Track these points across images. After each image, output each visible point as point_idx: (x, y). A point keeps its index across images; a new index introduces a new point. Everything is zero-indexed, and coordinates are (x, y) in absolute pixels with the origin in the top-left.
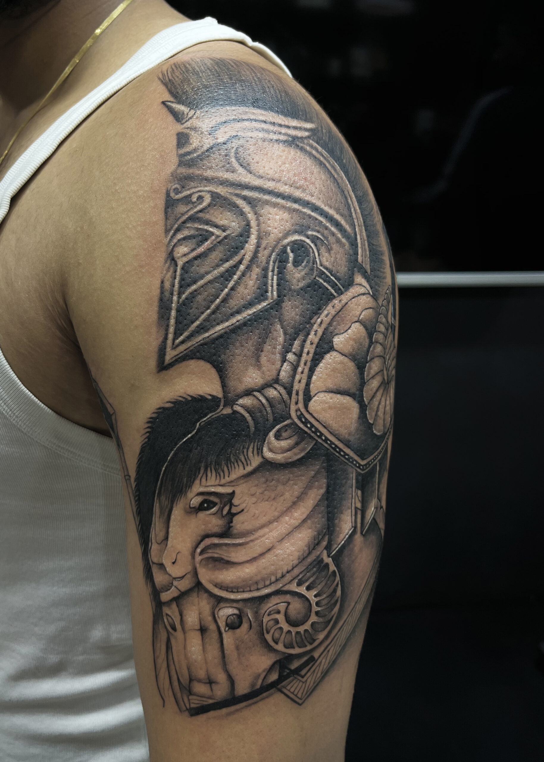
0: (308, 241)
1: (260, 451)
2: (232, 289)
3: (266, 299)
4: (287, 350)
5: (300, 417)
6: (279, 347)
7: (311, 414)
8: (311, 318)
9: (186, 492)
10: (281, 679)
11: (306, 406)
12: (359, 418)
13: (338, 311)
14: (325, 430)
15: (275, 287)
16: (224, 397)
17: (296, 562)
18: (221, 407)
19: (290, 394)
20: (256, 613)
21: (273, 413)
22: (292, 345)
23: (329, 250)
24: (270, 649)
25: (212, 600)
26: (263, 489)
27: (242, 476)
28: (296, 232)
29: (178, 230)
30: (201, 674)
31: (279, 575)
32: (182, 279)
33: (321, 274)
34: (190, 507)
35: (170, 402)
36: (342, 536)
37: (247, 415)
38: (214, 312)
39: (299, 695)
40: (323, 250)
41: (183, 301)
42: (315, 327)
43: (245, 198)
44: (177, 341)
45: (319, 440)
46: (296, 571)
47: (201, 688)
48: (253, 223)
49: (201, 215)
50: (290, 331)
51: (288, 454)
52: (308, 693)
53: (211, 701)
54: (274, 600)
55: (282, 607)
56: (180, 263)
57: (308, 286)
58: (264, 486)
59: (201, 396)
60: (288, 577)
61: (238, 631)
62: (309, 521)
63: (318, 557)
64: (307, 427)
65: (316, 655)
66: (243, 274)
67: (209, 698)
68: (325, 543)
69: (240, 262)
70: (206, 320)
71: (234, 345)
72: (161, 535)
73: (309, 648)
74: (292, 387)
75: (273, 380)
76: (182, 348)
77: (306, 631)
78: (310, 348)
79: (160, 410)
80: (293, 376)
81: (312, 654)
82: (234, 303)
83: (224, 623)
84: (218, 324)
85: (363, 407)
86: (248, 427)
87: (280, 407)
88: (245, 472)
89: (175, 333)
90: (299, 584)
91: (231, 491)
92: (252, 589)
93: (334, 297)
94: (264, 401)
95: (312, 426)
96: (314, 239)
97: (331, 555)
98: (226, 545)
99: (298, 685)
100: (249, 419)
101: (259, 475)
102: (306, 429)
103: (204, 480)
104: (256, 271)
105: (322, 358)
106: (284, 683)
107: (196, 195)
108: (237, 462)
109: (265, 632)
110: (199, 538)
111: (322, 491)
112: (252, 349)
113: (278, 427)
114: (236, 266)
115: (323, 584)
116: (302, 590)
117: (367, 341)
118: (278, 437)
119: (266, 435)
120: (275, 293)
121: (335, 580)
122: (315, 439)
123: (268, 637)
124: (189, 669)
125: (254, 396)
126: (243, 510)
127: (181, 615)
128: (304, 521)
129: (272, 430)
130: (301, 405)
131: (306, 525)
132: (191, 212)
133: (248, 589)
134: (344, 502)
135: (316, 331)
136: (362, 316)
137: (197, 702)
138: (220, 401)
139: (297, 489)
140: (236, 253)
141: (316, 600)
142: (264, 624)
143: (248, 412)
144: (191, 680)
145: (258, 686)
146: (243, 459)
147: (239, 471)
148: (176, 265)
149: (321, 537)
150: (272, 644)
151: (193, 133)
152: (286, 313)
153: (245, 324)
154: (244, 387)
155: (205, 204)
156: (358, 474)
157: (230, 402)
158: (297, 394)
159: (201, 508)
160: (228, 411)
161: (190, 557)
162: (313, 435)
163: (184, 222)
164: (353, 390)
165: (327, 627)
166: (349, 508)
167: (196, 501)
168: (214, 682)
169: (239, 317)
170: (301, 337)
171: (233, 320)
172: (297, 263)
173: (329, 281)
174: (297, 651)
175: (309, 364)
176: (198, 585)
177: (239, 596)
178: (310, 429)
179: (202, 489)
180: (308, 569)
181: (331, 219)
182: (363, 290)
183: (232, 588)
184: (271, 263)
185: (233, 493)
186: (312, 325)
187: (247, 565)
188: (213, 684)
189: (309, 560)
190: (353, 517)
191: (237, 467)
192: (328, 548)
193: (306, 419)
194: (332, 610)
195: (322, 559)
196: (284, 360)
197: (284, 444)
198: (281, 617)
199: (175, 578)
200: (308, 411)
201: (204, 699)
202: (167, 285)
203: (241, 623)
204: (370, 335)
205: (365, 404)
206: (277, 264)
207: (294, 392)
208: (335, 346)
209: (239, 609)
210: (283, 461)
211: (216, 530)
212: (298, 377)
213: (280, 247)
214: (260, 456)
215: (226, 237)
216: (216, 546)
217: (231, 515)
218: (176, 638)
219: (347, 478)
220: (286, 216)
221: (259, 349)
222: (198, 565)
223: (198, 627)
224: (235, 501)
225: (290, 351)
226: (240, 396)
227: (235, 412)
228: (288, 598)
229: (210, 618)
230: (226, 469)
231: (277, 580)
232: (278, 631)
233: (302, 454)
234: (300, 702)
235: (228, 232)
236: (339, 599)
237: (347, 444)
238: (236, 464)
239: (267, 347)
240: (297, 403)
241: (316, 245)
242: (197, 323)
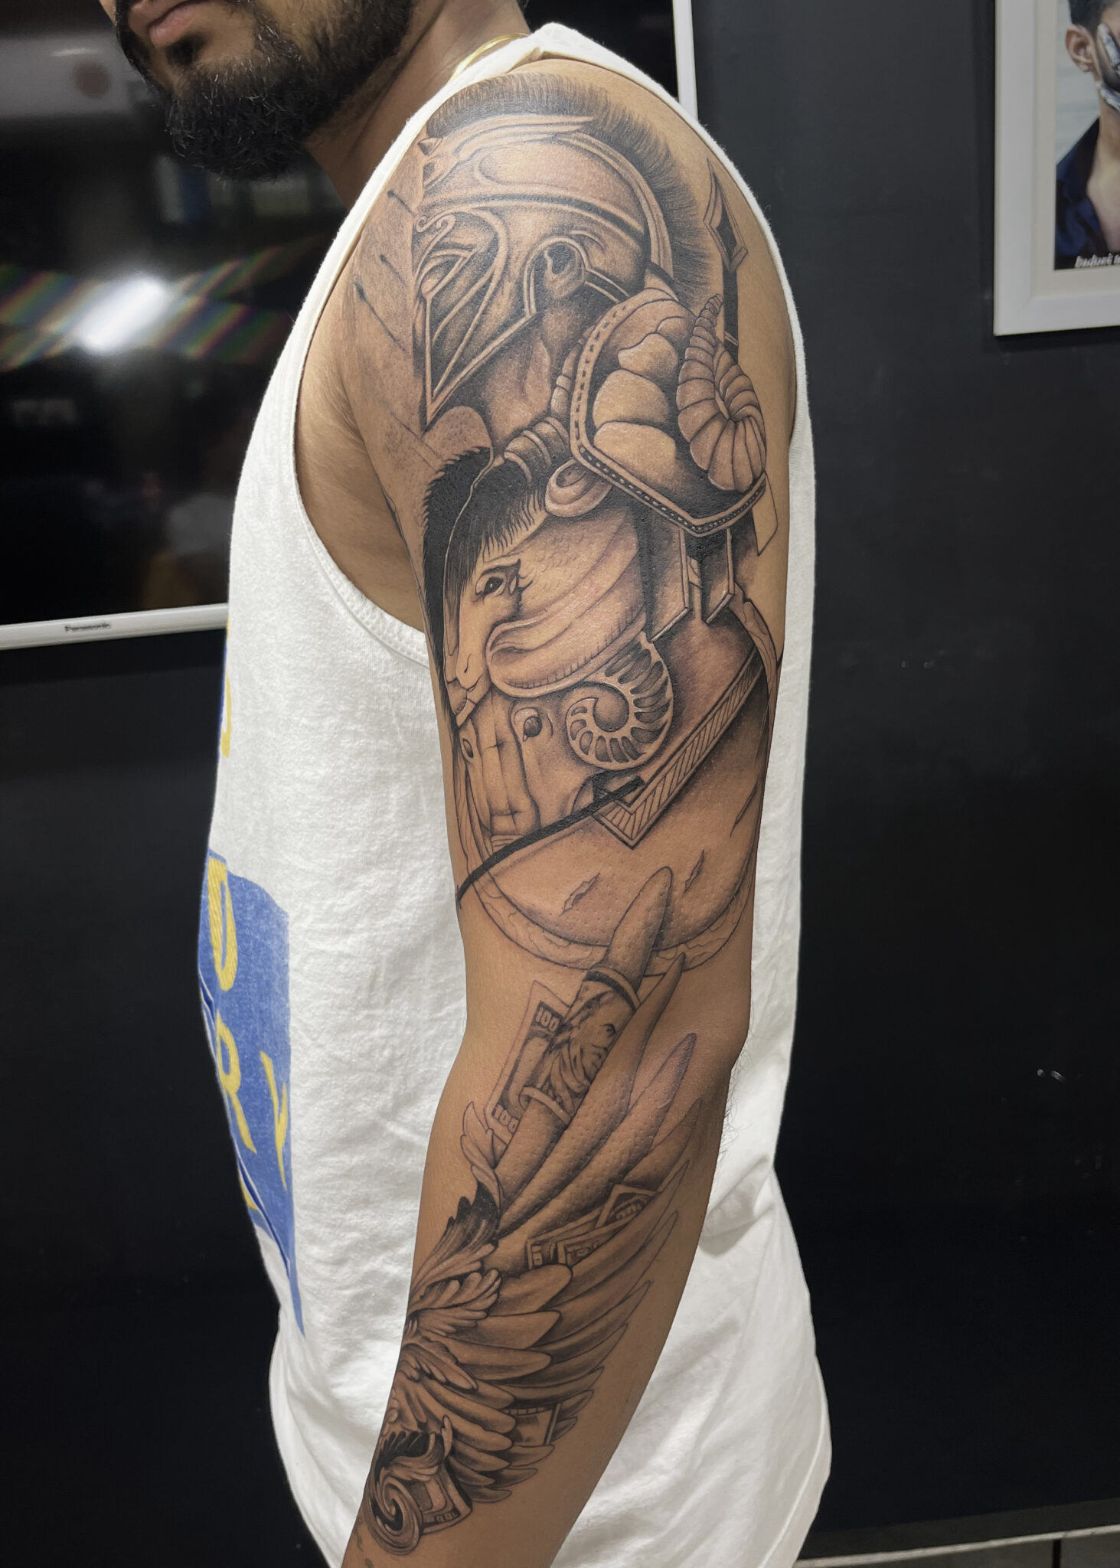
0: (573, 242)
1: (542, 505)
2: (484, 313)
3: (524, 316)
4: (556, 373)
5: (586, 454)
6: (546, 370)
7: (599, 450)
8: (583, 330)
9: (470, 577)
10: (598, 803)
11: (591, 440)
12: (677, 458)
13: (621, 319)
14: (624, 471)
15: (532, 300)
16: (493, 445)
17: (602, 644)
18: (492, 458)
19: (567, 427)
20: (557, 713)
21: (551, 455)
22: (561, 366)
23: (603, 250)
24: (580, 761)
25: (508, 704)
26: (552, 552)
27: (526, 539)
28: (553, 234)
29: (425, 262)
30: (502, 805)
31: (581, 662)
32: (433, 314)
33: (592, 278)
34: (477, 594)
35: (441, 470)
36: (668, 617)
37: (520, 461)
38: (467, 345)
39: (628, 832)
40: (593, 249)
41: (436, 341)
42: (590, 341)
43: (492, 210)
44: (436, 390)
45: (617, 484)
46: (603, 657)
47: (503, 823)
48: (502, 235)
49: (447, 240)
50: (557, 348)
51: (576, 504)
52: (642, 833)
53: (515, 838)
54: (578, 694)
55: (589, 704)
56: (429, 298)
57: (575, 293)
58: (553, 547)
59: (468, 452)
60: (593, 664)
61: (537, 738)
62: (617, 592)
63: (633, 640)
64: (597, 467)
65: (646, 775)
66: (495, 293)
67: (513, 833)
68: (641, 622)
69: (490, 280)
70: (462, 355)
71: (493, 379)
72: (453, 643)
73: (632, 763)
74: (568, 417)
75: (544, 412)
76: (441, 398)
77: (624, 738)
78: (586, 368)
79: (433, 485)
80: (569, 405)
81: (638, 774)
82: (488, 328)
83: (522, 732)
84: (474, 357)
85: (683, 446)
86: (524, 475)
87: (557, 444)
88: (529, 533)
89: (433, 381)
90: (609, 673)
91: (516, 561)
92: (550, 681)
93: (614, 303)
94: (537, 440)
95: (604, 465)
96: (580, 239)
97: (653, 640)
98: (516, 629)
99: (623, 816)
100: (524, 466)
101: (543, 534)
102: (595, 470)
103: (486, 555)
104: (509, 286)
105: (605, 378)
106: (602, 810)
107: (441, 221)
108: (519, 523)
109: (570, 738)
110: (488, 630)
111: (633, 552)
112: (514, 378)
113: (559, 470)
114: (486, 286)
115: (644, 676)
116: (612, 681)
117: (674, 356)
118: (560, 482)
119: (546, 482)
120: (533, 307)
121: (662, 674)
122: (609, 483)
123: (575, 744)
124: (489, 803)
125: (525, 436)
126: (531, 582)
127: (477, 733)
128: (610, 591)
129: (551, 475)
130: (584, 439)
131: (612, 596)
132: (437, 239)
133: (545, 682)
134: (669, 573)
135: (592, 346)
136: (661, 326)
137: (499, 843)
138: (489, 452)
139: (596, 550)
140: (484, 270)
141: (635, 697)
142: (568, 728)
143: (521, 457)
144: (492, 816)
145: (568, 813)
146: (524, 518)
147: (522, 534)
148: (425, 303)
149: (635, 614)
150: (580, 754)
151: (438, 160)
152: (549, 328)
153: (502, 350)
154: (512, 427)
155: (449, 227)
156: (688, 537)
157: (500, 450)
158: (577, 425)
159: (488, 591)
160: (499, 462)
161: (481, 656)
162: (606, 477)
163: (430, 253)
164: (660, 419)
165: (656, 738)
166: (676, 580)
167: (481, 585)
168: (516, 812)
169: (496, 343)
170: (573, 355)
171: (489, 348)
172: (556, 269)
173: (604, 285)
174: (614, 765)
175: (587, 386)
176: (492, 688)
177: (537, 692)
178: (601, 469)
179: (487, 567)
180: (620, 654)
181: (606, 215)
182: (660, 295)
183: (527, 683)
184: (526, 273)
185: (519, 561)
186: (586, 340)
187: (542, 650)
188: (516, 815)
189: (621, 642)
190: (687, 595)
191: (519, 529)
192: (648, 628)
193: (593, 457)
194: (661, 716)
195: (639, 643)
196: (554, 386)
197: (570, 491)
198: (588, 717)
199: (468, 690)
200: (594, 447)
201: (507, 837)
202: (419, 327)
203: (540, 727)
204: (681, 353)
205: (685, 441)
206: (532, 274)
207: (572, 424)
208: (621, 362)
209: (535, 709)
210: (571, 514)
211: (505, 613)
212: (574, 404)
213: (535, 253)
214: (543, 511)
215: (473, 257)
216: (505, 633)
217: (520, 590)
218: (473, 766)
219: (670, 539)
220: (542, 217)
221: (522, 377)
222: (489, 663)
223: (494, 743)
224: (522, 572)
225: (561, 374)
226: (509, 440)
227: (506, 460)
228: (596, 691)
229: (506, 727)
230: (507, 535)
231: (579, 668)
232: (587, 736)
233: (597, 503)
234: (632, 843)
235: (475, 250)
236: (671, 703)
237: (663, 491)
238: (517, 526)
239: (531, 374)
240: (578, 438)
241: (582, 245)
242: (453, 361)
